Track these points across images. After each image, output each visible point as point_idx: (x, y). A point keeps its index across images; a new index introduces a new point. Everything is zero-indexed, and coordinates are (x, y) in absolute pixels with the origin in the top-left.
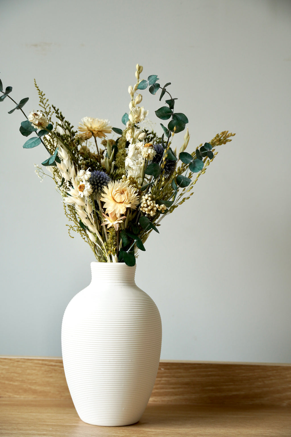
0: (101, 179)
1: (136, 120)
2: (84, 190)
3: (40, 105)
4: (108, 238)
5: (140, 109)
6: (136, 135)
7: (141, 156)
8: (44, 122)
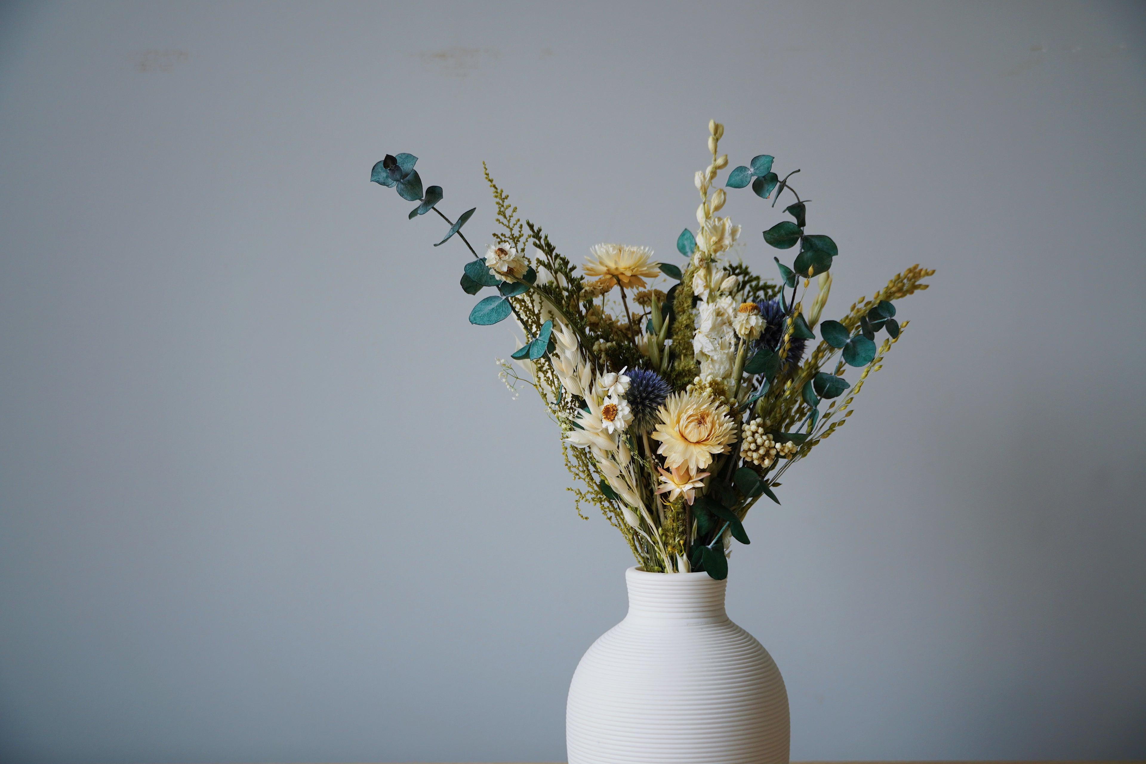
0: (650, 389)
1: (714, 247)
2: (616, 419)
3: (498, 220)
4: (666, 518)
5: (721, 222)
6: (717, 281)
7: (729, 330)
8: (518, 267)
